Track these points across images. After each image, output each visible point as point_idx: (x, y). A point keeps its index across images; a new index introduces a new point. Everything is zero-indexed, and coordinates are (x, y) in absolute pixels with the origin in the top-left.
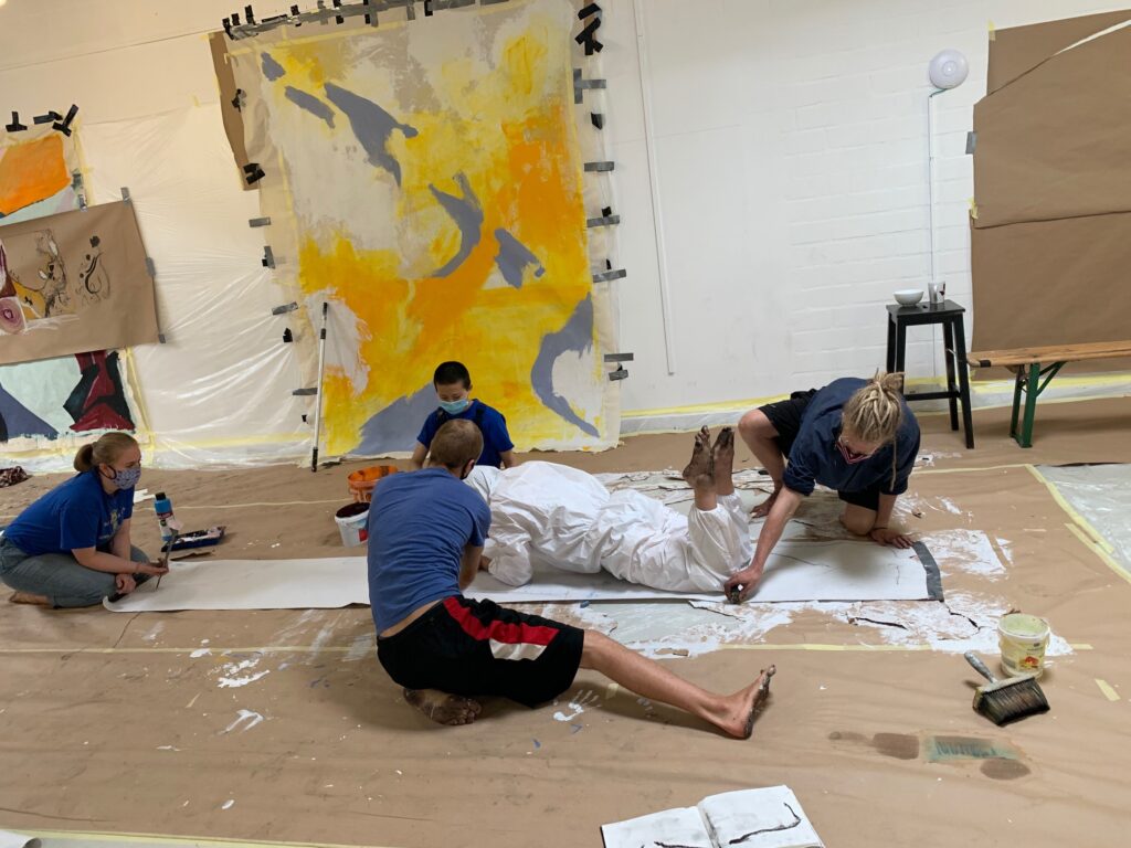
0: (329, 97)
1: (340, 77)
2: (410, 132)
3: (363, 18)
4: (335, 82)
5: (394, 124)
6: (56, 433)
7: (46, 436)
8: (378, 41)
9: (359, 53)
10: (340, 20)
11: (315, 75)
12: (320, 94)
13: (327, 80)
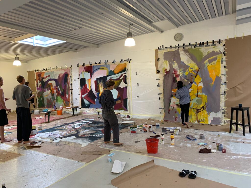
10: (178, 48)
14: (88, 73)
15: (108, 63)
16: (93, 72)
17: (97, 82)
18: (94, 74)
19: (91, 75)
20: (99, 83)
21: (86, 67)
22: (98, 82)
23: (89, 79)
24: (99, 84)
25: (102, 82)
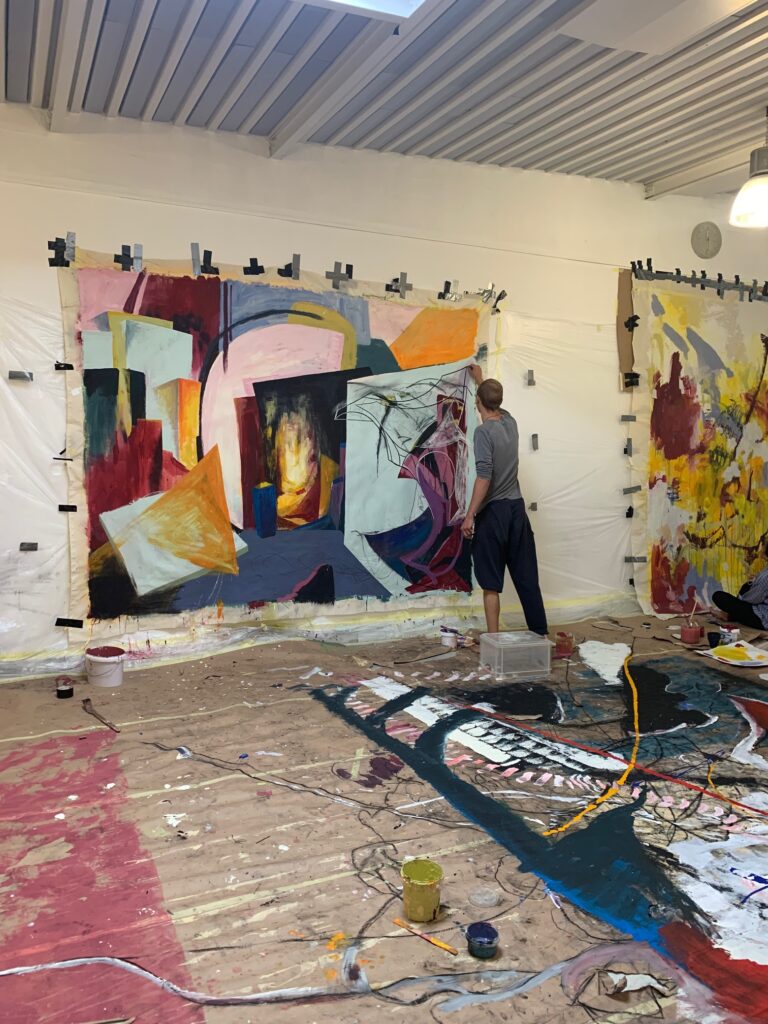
0: (688, 337)
1: (697, 325)
2: (730, 374)
3: (716, 290)
4: (693, 328)
5: (721, 365)
6: (390, 595)
7: (379, 597)
8: (722, 309)
9: (710, 312)
10: (703, 288)
11: (682, 321)
12: (683, 334)
13: (689, 325)
14: (176, 328)
15: (355, 284)
16: (228, 329)
17: (262, 412)
18: (231, 346)
19: (206, 354)
20: (278, 415)
21: (153, 278)
22: (271, 410)
23: (178, 385)
24: (275, 425)
25: (303, 412)
